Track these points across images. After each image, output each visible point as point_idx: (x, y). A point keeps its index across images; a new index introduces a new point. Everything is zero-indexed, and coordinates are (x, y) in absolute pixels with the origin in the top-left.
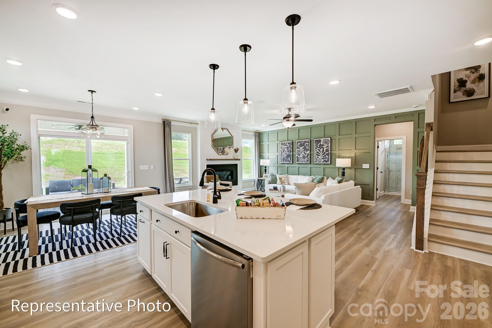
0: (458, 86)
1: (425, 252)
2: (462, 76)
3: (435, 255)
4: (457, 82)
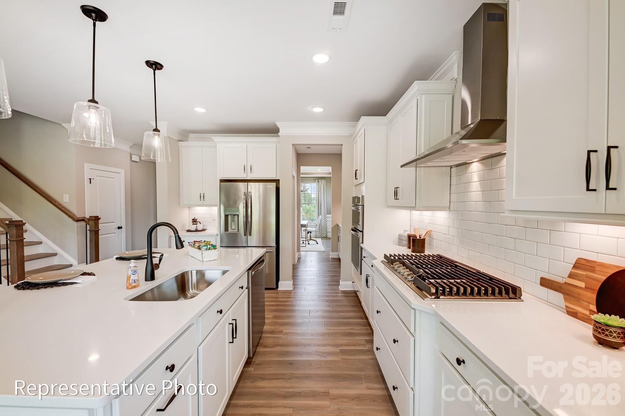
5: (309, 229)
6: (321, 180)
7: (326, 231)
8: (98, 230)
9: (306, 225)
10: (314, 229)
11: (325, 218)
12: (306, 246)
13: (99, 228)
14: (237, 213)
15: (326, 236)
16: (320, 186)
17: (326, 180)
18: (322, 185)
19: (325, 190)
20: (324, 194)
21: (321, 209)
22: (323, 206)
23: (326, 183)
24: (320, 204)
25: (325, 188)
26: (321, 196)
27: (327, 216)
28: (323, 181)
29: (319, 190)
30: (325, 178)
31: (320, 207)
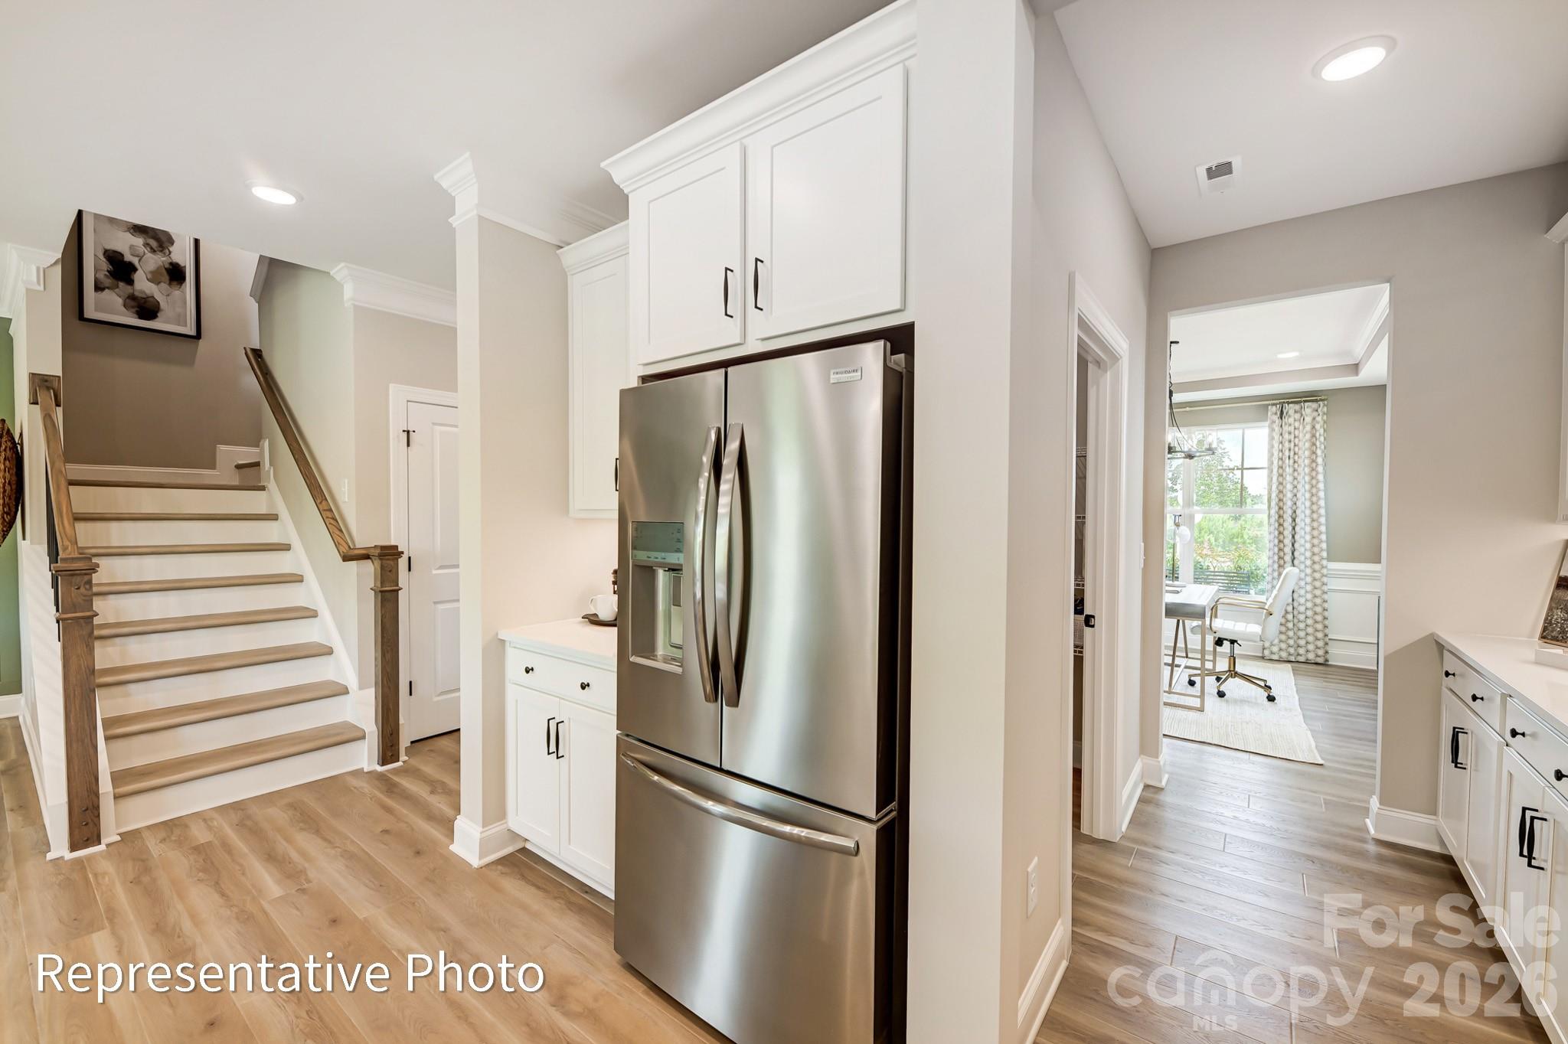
0: (108, 271)
1: (108, 845)
2: (126, 244)
3: (144, 836)
4: (104, 260)
5: (1223, 625)
6: (1297, 407)
7: (1320, 635)
8: (397, 591)
9: (1204, 608)
10: (1255, 629)
11: (1317, 575)
12: (1201, 710)
13: (400, 585)
14: (673, 558)
15: (1320, 660)
16: (1290, 433)
17: (1324, 405)
18: (1301, 427)
19: (1319, 452)
20: (1313, 470)
21: (1293, 537)
22: (1308, 520)
23: (1325, 417)
24: (1290, 512)
25: (1322, 439)
26: (1295, 479)
27: (1326, 567)
28: (1308, 409)
29: (1287, 453)
30: (1323, 398)
31: (1288, 525)
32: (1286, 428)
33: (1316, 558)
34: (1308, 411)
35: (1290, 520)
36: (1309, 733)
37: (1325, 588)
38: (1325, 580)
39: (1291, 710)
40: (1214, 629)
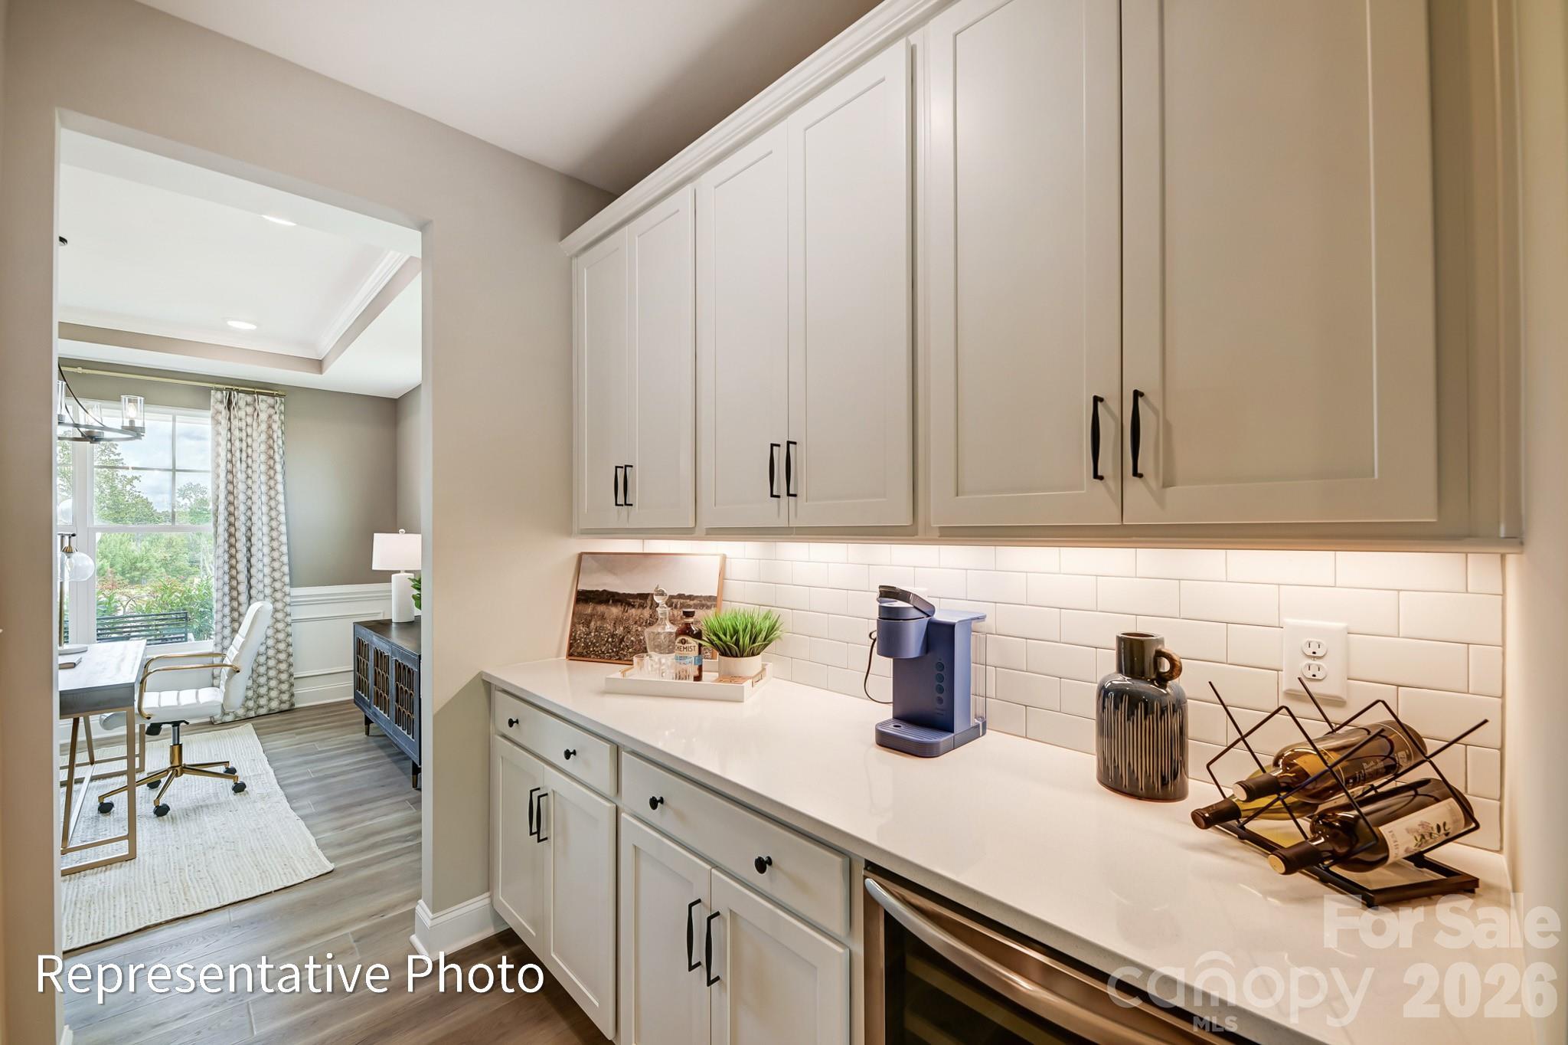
6: (249, 399)
7: (284, 676)
9: (128, 685)
11: (279, 605)
12: (133, 859)
16: (241, 430)
17: (282, 402)
18: (255, 424)
19: (277, 457)
20: (270, 478)
21: (249, 561)
22: (266, 540)
23: (283, 417)
24: (243, 529)
25: (280, 442)
26: (249, 487)
27: (289, 595)
28: (264, 404)
29: (238, 454)
30: (280, 393)
31: (241, 545)
32: (235, 423)
33: (278, 585)
34: (263, 406)
35: (244, 539)
36: (301, 823)
37: (289, 619)
38: (288, 609)
39: (269, 795)
40: (146, 712)
